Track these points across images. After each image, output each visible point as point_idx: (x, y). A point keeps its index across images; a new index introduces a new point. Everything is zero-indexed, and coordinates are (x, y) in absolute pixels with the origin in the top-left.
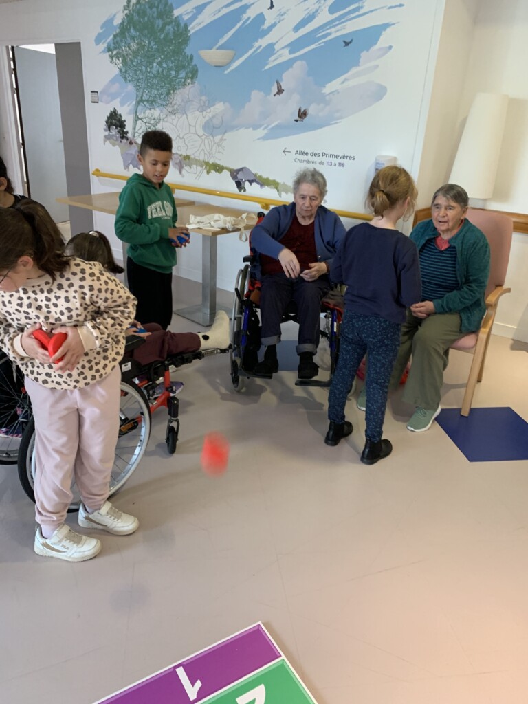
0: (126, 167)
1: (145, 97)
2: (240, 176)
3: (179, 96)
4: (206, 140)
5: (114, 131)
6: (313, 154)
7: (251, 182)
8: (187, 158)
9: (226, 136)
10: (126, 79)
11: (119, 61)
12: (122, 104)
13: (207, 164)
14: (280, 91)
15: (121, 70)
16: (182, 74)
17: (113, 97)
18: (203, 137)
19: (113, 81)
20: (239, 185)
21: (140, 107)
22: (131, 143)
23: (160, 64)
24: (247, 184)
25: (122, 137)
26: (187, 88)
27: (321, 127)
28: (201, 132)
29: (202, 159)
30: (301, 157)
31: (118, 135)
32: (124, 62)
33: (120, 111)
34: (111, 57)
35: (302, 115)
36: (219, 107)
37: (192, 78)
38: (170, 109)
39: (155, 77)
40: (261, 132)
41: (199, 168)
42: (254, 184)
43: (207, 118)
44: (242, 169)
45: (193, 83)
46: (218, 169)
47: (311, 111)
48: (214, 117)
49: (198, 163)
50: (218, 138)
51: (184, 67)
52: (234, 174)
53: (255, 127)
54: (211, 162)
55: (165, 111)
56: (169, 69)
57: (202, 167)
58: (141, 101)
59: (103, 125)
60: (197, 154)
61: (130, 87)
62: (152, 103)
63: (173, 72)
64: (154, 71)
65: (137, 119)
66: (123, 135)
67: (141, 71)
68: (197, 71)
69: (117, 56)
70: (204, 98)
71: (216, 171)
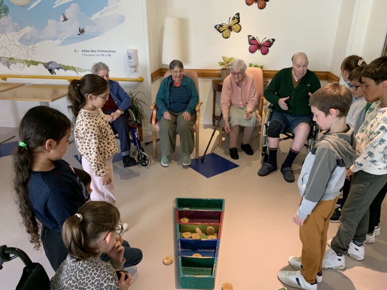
4: (23, 48)
6: (92, 51)
7: (58, 69)
8: (12, 59)
9: (36, 45)
13: (27, 61)
14: (65, 19)
18: (21, 46)
20: (51, 71)
24: (56, 70)
26: (3, 18)
28: (19, 44)
29: (22, 59)
30: (85, 53)
35: (82, 31)
37: (5, 13)
40: (58, 42)
41: (22, 64)
43: (20, 36)
45: (6, 15)
46: (35, 63)
48: (25, 34)
49: (20, 61)
50: (31, 47)
54: (29, 60)
57: (23, 63)
60: (18, 56)
68: (8, 8)
71: (34, 65)
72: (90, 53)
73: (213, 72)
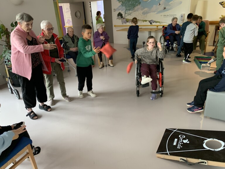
0: (123, 24)
1: (128, 9)
2: (151, 22)
3: (136, 8)
4: (143, 16)
5: (119, 17)
6: (167, 15)
7: (153, 22)
9: (148, 14)
10: (123, 6)
11: (121, 3)
12: (122, 11)
14: (160, 4)
15: (122, 4)
16: (137, 4)
17: (119, 10)
19: (119, 6)
20: (151, 23)
21: (126, 11)
22: (124, 19)
23: (131, 2)
24: (153, 23)
25: (122, 18)
26: (138, 6)
27: (169, 10)
28: (141, 14)
29: (142, 19)
30: (165, 16)
31: (121, 17)
32: (123, 2)
33: (121, 12)
34: (119, 2)
35: (165, 8)
36: (146, 9)
38: (134, 11)
39: (130, 5)
40: (156, 13)
42: (154, 23)
43: (143, 11)
44: (151, 20)
45: (140, 5)
46: (146, 21)
47: (167, 8)
49: (141, 20)
50: (145, 15)
51: (137, 2)
52: (150, 21)
53: (154, 12)
54: (144, 20)
55: (133, 11)
56: (134, 3)
58: (126, 10)
59: (117, 15)
61: (124, 7)
62: (129, 10)
63: (135, 3)
64: (130, 3)
65: (125, 13)
66: (122, 17)
67: (127, 4)
68: (140, 3)
69: (121, 1)
70: (142, 8)
71: (145, 21)
72: (166, 16)
73: (216, 22)
